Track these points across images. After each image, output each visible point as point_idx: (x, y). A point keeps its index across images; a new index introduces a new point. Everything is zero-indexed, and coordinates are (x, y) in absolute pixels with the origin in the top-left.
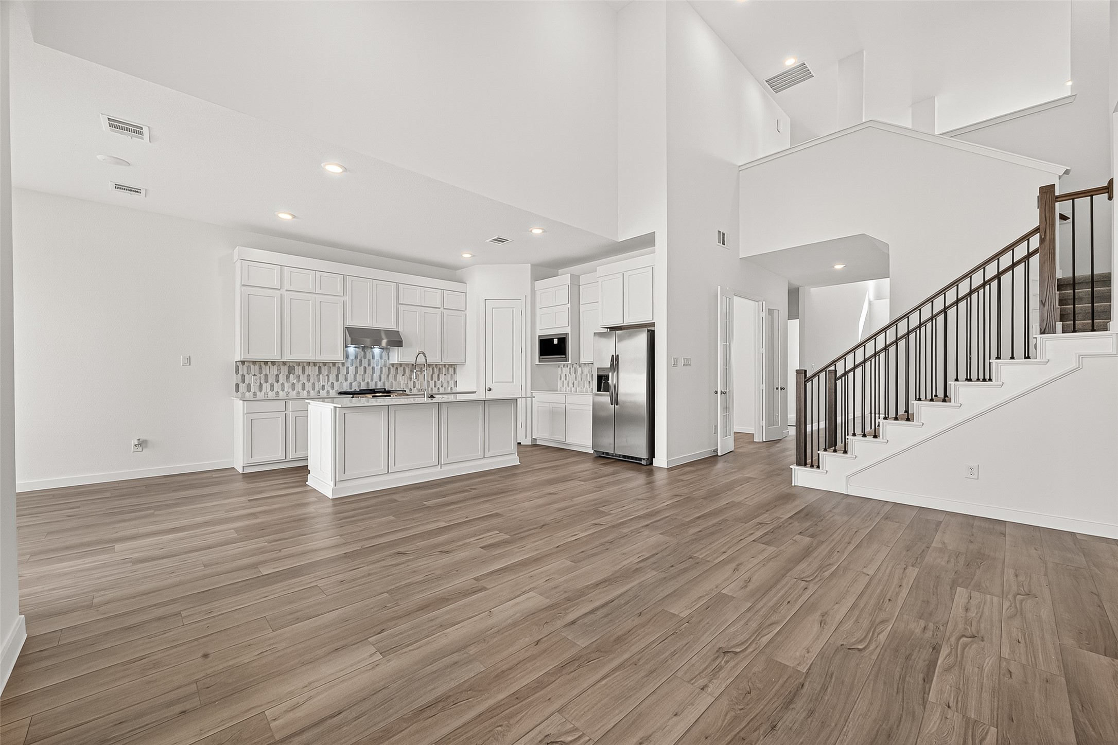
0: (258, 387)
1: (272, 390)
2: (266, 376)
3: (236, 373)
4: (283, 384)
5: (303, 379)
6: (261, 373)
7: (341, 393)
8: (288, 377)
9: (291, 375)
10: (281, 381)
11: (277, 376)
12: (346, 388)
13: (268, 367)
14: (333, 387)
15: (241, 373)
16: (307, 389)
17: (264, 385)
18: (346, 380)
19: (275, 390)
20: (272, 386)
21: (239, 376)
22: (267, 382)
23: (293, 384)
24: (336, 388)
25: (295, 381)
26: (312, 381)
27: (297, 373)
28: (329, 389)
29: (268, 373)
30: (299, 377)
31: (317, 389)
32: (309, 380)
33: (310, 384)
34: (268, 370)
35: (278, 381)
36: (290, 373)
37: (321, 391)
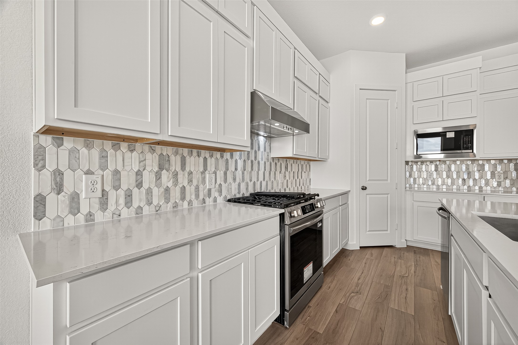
0: (97, 200)
1: (129, 202)
2: (116, 173)
3: (35, 165)
4: (149, 192)
5: (183, 180)
6: (103, 167)
7: (229, 201)
8: (158, 176)
9: (164, 171)
10: (146, 185)
11: (139, 174)
12: (234, 193)
13: (119, 153)
14: (220, 192)
15: (51, 166)
16: (188, 198)
17: (112, 195)
18: (234, 180)
19: (136, 204)
20: (129, 196)
21: (47, 174)
22: (117, 187)
23: (167, 190)
24: (224, 193)
25: (170, 184)
26: (195, 182)
27: (173, 169)
28: (217, 194)
29: (119, 168)
30: (176, 175)
31: (201, 197)
32: (190, 181)
33: (193, 188)
34: (120, 158)
35: (139, 185)
36: (161, 168)
37: (207, 199)
